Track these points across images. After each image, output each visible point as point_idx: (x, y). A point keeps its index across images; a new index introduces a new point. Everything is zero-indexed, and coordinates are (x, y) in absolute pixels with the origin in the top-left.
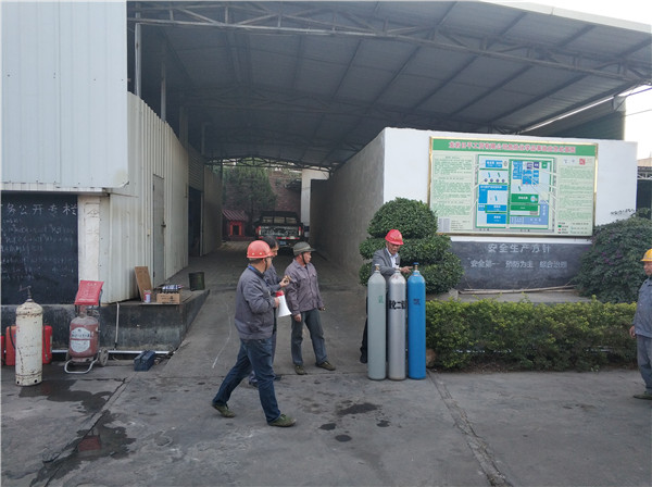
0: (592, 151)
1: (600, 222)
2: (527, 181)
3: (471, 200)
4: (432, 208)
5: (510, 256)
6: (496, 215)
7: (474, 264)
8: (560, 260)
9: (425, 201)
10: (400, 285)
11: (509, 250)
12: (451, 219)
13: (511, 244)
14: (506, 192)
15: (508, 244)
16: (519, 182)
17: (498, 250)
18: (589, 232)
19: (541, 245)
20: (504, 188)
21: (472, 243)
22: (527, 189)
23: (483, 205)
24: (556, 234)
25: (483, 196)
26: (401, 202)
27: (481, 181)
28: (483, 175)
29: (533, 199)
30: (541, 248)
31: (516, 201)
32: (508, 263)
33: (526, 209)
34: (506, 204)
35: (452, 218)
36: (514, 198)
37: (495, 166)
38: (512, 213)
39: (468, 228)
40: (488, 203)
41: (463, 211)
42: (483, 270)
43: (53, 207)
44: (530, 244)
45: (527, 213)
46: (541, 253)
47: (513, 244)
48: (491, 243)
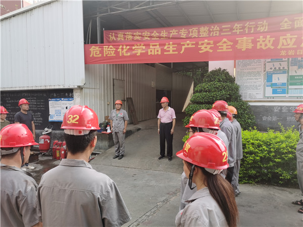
2: (300, 67)
3: (261, 81)
5: (290, 114)
6: (279, 89)
7: (264, 118)
11: (289, 110)
12: (249, 93)
13: (290, 106)
14: (286, 75)
15: (287, 106)
16: (295, 68)
17: (281, 110)
20: (284, 72)
22: (301, 72)
23: (269, 83)
25: (269, 78)
27: (268, 69)
28: (269, 66)
32: (288, 118)
33: (301, 85)
34: (286, 82)
36: (292, 78)
37: (278, 59)
38: (290, 87)
39: (260, 97)
40: (273, 82)
41: (256, 88)
42: (271, 122)
43: (67, 94)
47: (292, 106)
48: (276, 106)
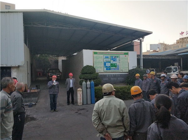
0: (127, 54)
1: (130, 69)
2: (114, 61)
3: (102, 65)
4: (94, 67)
6: (108, 68)
8: (122, 77)
9: (93, 66)
10: (89, 84)
11: (111, 76)
13: (111, 74)
16: (113, 61)
18: (128, 71)
19: (118, 74)
20: (109, 62)
21: (104, 75)
22: (114, 62)
24: (121, 72)
25: (105, 64)
26: (88, 66)
27: (104, 61)
28: (105, 60)
29: (116, 64)
31: (112, 65)
32: (111, 79)
33: (114, 67)
34: (110, 66)
35: (99, 69)
36: (112, 64)
37: (107, 57)
38: (111, 68)
39: (102, 71)
40: (106, 66)
41: (101, 68)
43: (5, 70)
44: (116, 74)
45: (115, 68)
46: (118, 76)
48: (107, 74)
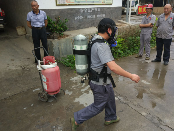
5: (88, 14)
7: (76, 18)
8: (103, 14)
11: (87, 11)
15: (87, 9)
17: (84, 11)
19: (97, 8)
24: (102, 3)
30: (97, 9)
32: (88, 17)
39: (73, 2)
42: (80, 21)
44: (94, 8)
46: (98, 12)
47: (89, 8)
48: (81, 8)
